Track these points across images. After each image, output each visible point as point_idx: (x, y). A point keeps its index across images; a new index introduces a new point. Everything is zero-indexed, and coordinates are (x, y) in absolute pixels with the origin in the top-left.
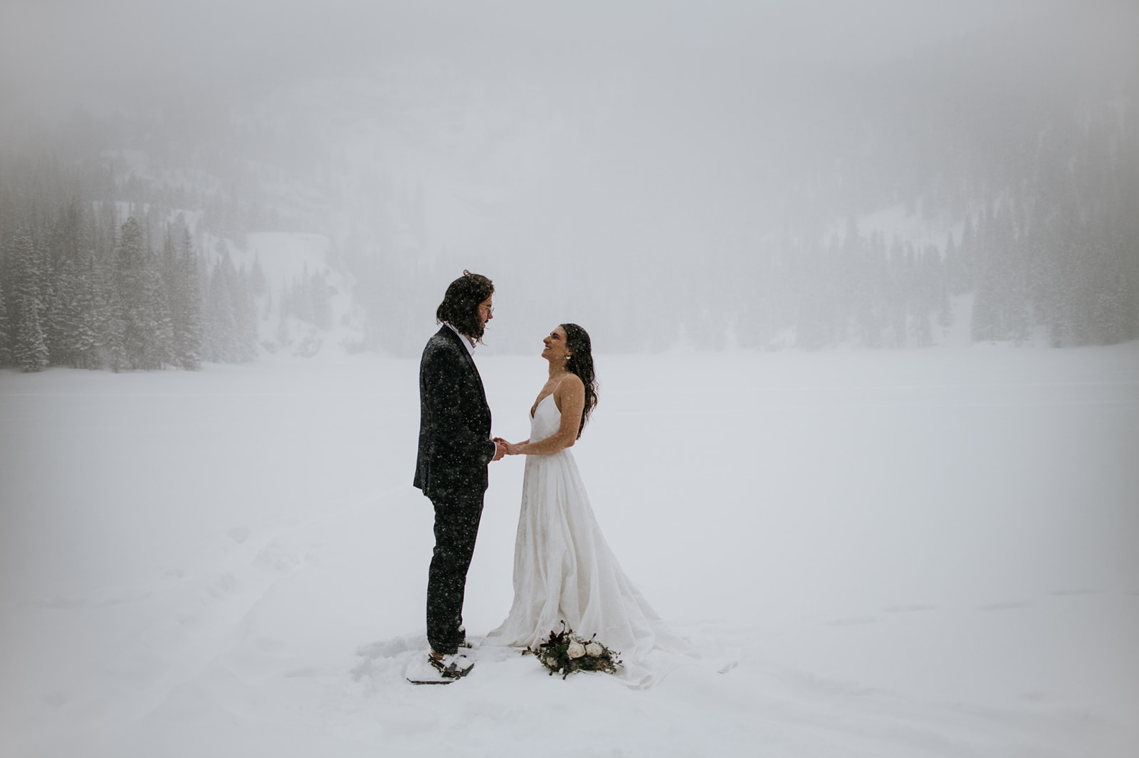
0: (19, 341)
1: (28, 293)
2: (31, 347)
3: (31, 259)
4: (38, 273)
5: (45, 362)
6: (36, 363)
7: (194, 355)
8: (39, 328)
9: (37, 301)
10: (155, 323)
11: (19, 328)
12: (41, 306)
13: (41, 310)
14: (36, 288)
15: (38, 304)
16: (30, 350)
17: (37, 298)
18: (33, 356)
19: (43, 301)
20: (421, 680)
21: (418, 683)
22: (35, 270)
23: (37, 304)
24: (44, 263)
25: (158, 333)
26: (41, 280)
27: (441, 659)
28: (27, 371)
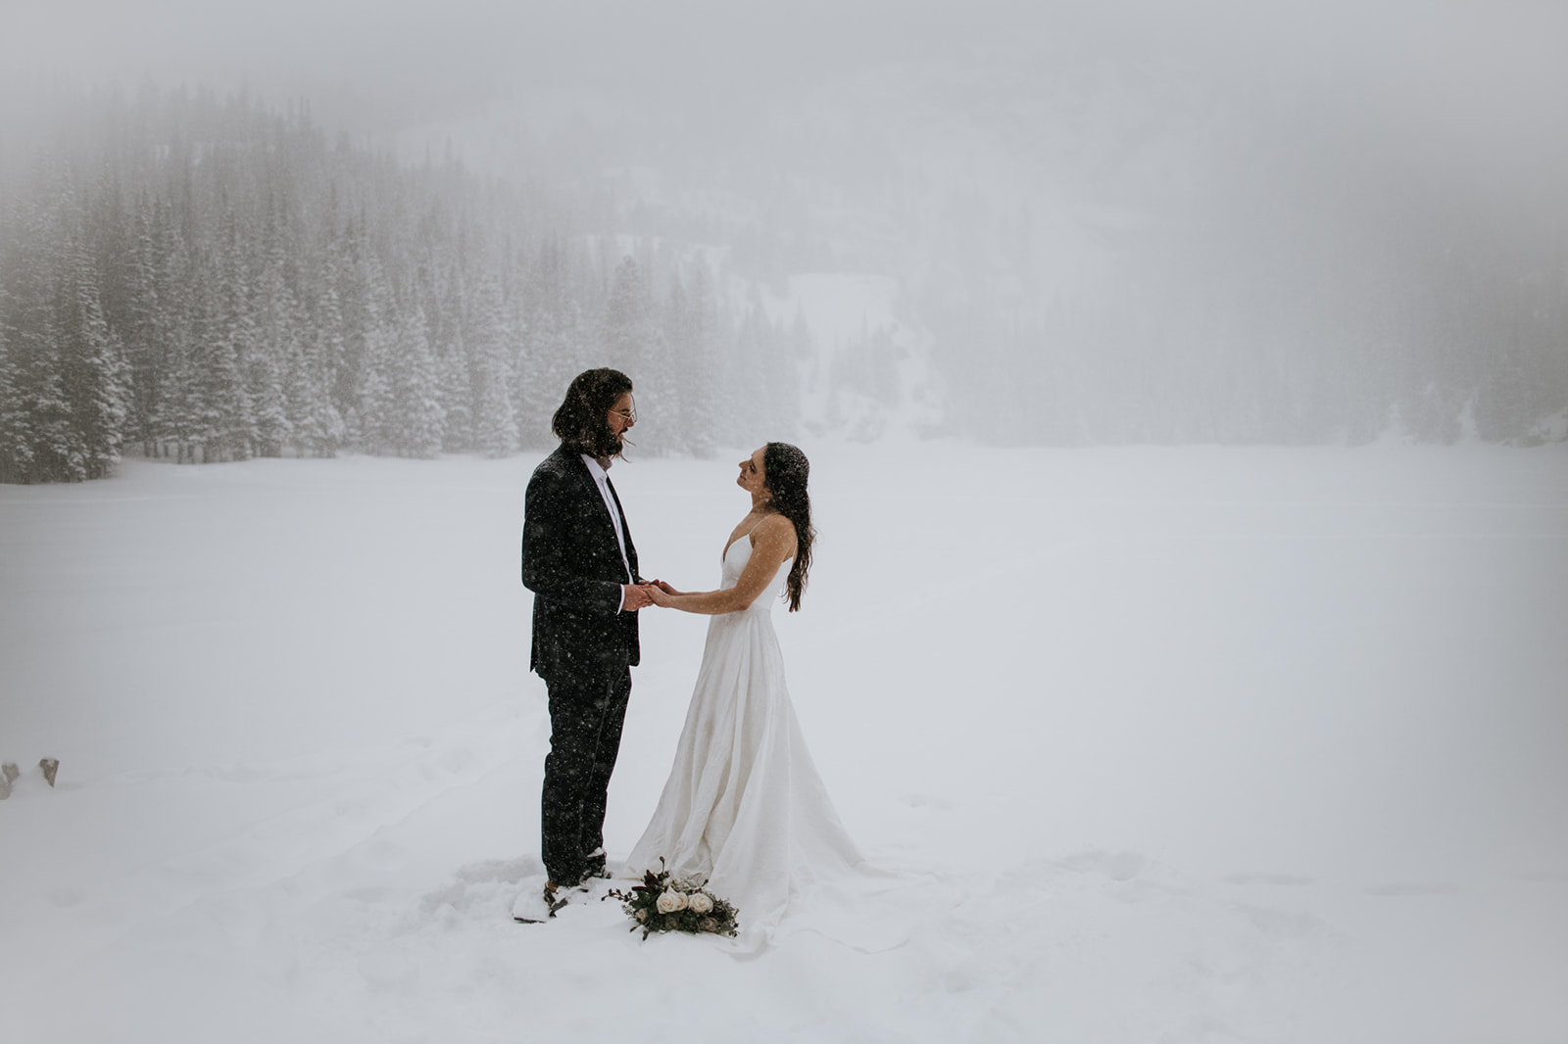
0: (483, 418)
1: (494, 356)
2: (498, 426)
3: (499, 313)
4: (507, 330)
5: (514, 445)
6: (503, 448)
7: (707, 438)
8: (507, 402)
9: (505, 367)
10: (656, 396)
11: (484, 401)
12: (511, 373)
13: (510, 378)
14: (505, 350)
15: (507, 371)
16: (497, 430)
17: (506, 363)
18: (500, 439)
19: (514, 367)
20: (525, 918)
21: (522, 920)
22: (504, 327)
23: (505, 371)
24: (517, 318)
25: (659, 408)
26: (512, 339)
27: (555, 891)
28: (492, 457)
